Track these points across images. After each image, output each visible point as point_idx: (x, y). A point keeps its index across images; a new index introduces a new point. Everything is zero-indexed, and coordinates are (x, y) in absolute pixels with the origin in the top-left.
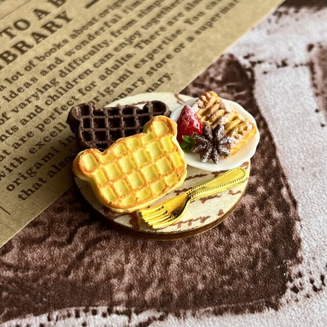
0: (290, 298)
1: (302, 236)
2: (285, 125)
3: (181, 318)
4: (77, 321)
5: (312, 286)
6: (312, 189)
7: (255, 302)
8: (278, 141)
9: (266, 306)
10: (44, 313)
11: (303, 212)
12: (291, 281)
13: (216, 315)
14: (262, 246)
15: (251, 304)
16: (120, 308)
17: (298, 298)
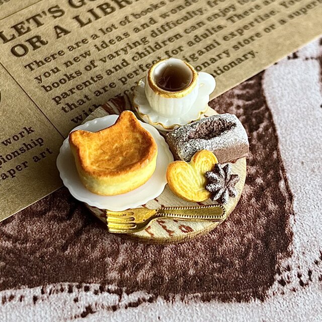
0: (276, 290)
1: (294, 230)
2: (289, 117)
3: (170, 302)
4: (69, 296)
5: (299, 280)
6: (309, 184)
7: (242, 291)
8: (281, 134)
9: (252, 296)
10: (38, 286)
11: (298, 207)
12: (280, 274)
13: (204, 301)
14: (255, 237)
15: (238, 293)
16: (112, 287)
17: (285, 292)
